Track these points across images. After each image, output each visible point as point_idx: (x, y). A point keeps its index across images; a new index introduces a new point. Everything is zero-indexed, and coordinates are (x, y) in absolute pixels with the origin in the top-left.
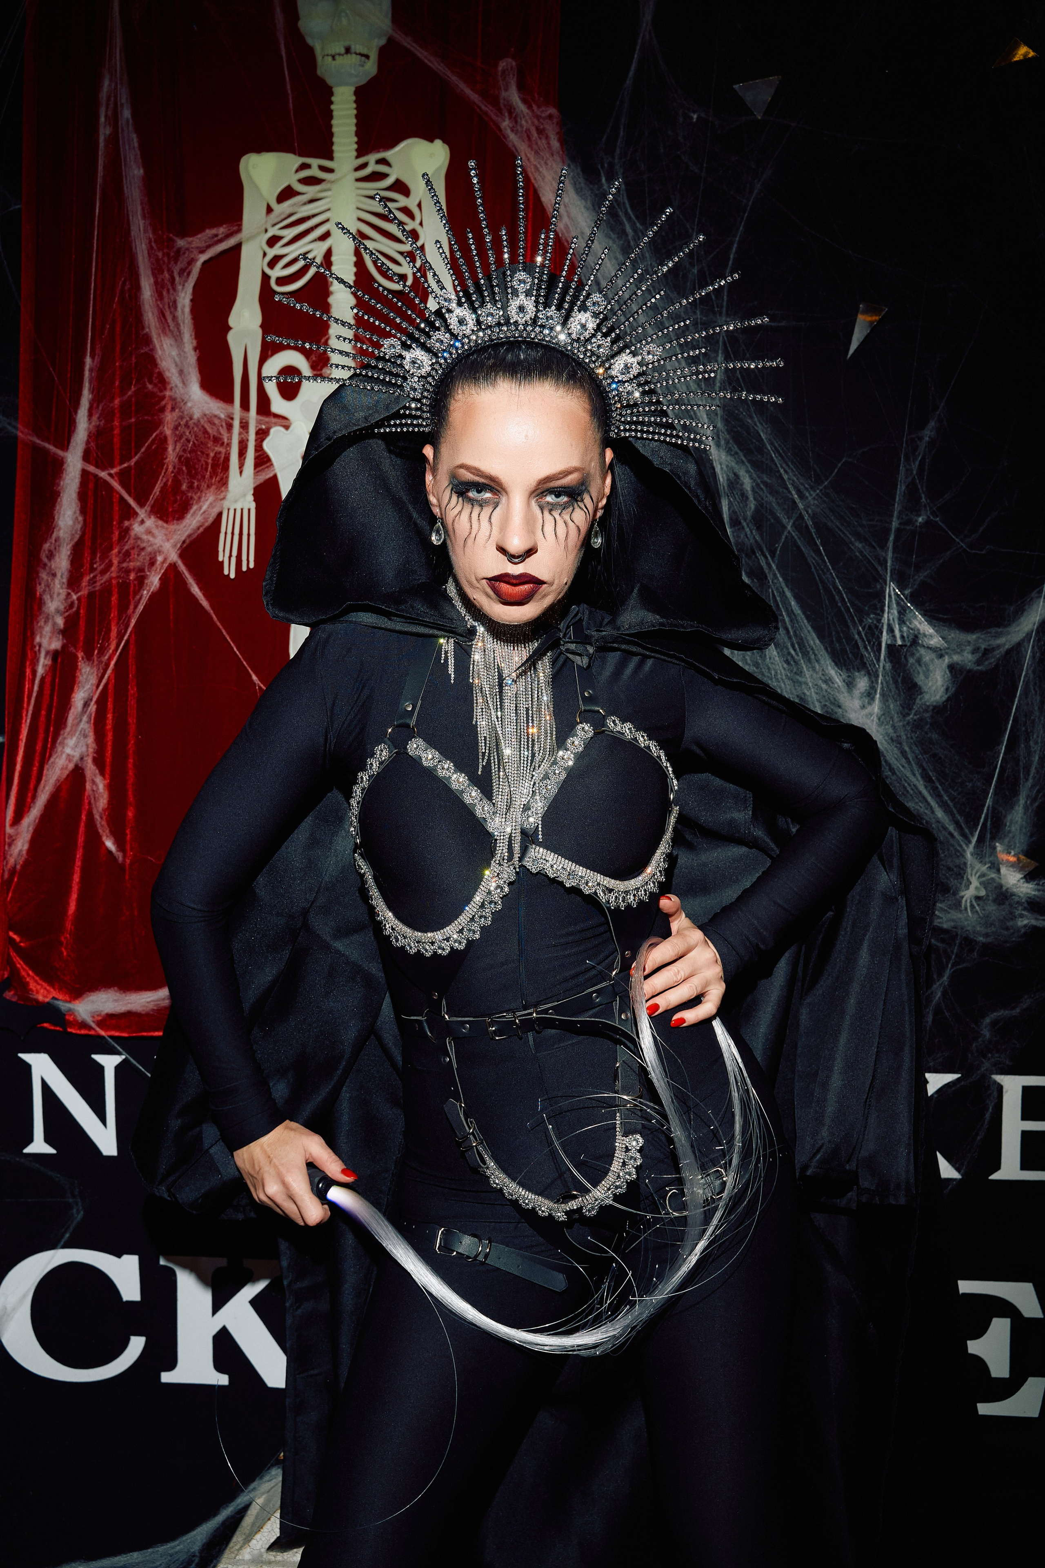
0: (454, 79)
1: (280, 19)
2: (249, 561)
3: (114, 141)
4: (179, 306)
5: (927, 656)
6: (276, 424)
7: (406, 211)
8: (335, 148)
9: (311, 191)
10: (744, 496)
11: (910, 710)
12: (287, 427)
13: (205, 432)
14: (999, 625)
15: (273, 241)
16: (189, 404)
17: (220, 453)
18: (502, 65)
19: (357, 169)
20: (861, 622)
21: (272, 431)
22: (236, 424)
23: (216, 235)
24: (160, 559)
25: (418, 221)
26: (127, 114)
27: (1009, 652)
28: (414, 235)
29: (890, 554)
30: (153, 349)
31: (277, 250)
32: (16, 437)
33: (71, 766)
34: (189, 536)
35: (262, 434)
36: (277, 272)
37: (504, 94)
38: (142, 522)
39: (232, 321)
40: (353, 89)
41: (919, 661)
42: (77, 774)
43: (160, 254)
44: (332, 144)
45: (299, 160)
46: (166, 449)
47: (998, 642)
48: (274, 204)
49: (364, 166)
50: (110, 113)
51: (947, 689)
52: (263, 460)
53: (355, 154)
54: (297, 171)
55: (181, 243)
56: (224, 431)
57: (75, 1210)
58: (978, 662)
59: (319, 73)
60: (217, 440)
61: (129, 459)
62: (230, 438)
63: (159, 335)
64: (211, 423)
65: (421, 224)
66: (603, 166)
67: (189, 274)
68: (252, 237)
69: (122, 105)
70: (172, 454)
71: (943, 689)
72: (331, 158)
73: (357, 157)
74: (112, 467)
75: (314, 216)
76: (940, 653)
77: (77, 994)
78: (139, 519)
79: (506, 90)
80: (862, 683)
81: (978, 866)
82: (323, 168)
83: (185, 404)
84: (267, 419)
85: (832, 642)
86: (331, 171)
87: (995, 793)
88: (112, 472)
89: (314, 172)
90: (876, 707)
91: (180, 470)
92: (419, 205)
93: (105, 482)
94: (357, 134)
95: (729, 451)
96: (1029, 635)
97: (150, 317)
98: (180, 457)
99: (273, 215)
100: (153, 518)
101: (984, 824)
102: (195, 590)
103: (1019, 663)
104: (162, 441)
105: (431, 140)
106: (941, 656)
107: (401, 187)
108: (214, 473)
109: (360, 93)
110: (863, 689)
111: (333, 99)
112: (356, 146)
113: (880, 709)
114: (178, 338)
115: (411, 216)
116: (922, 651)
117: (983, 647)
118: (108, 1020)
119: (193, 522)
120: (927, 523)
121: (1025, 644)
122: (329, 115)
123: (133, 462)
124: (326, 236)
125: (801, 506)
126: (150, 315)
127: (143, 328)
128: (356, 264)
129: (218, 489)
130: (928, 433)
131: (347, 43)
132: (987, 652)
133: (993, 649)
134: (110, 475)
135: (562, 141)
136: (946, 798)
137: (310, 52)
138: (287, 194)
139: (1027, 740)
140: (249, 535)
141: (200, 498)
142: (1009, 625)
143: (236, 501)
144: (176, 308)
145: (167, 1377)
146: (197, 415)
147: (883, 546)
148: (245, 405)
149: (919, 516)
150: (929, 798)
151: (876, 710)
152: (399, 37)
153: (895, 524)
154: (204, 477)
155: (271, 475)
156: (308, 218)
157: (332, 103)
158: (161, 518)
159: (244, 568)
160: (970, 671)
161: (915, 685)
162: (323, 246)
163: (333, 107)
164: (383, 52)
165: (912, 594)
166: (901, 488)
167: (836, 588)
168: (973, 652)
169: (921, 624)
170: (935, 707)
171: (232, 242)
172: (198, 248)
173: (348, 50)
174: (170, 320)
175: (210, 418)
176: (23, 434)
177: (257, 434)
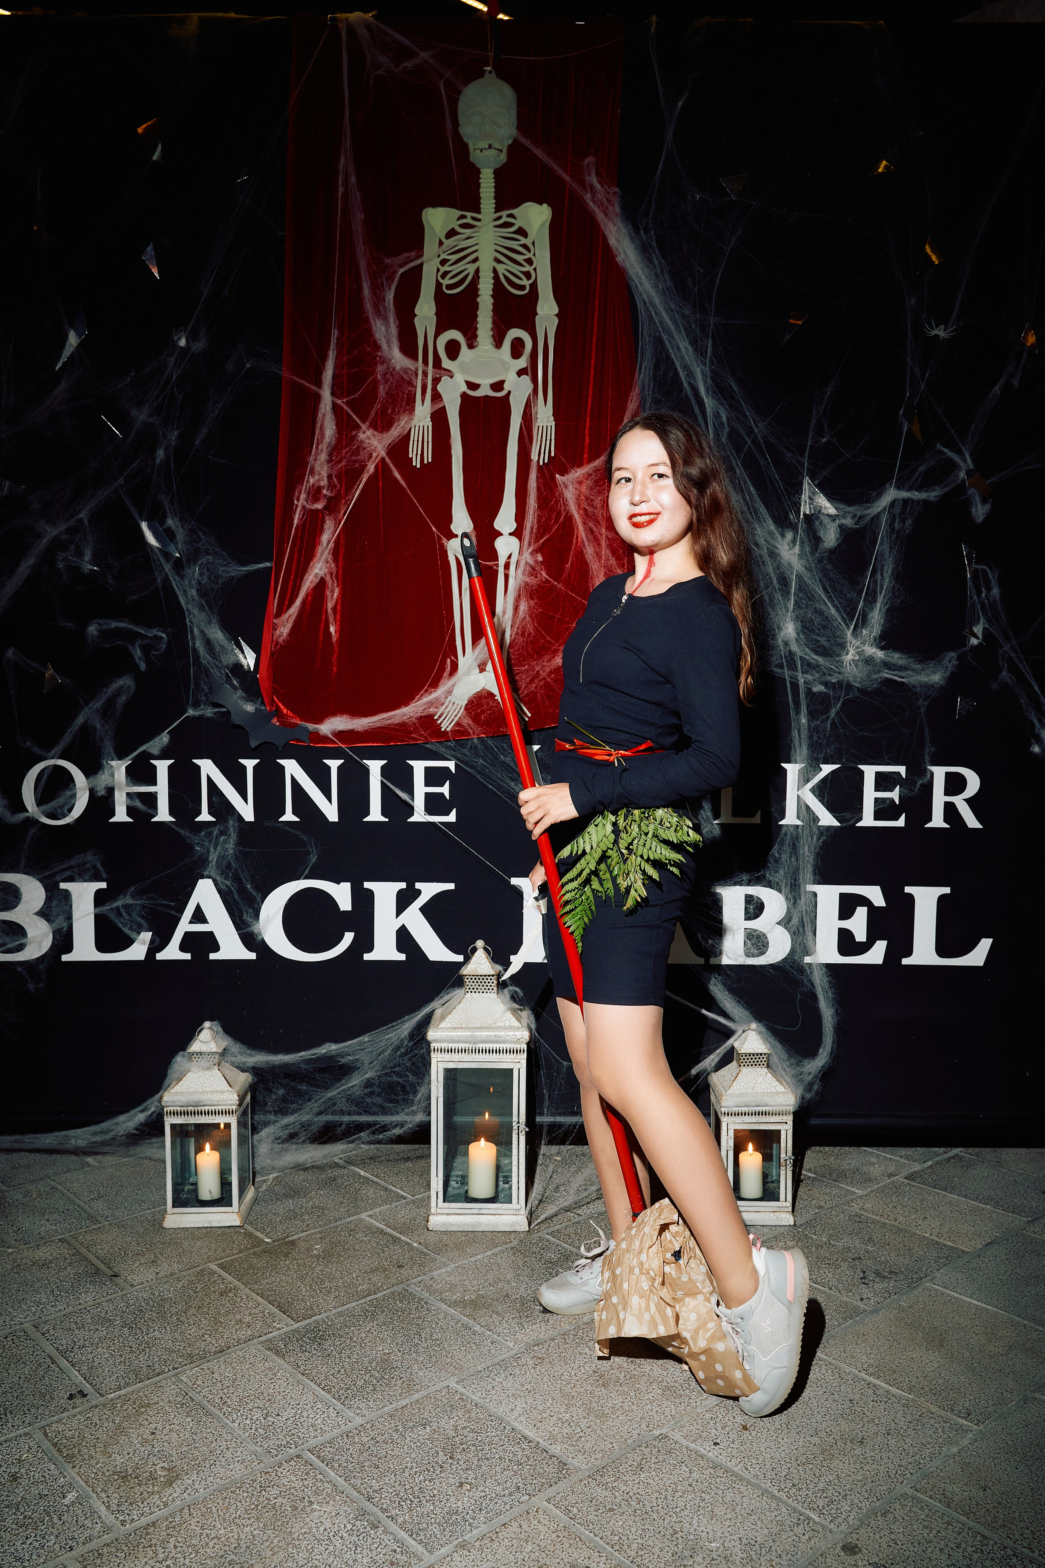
0: (556, 167)
1: (449, 125)
2: (428, 458)
3: (345, 195)
4: (387, 300)
5: (826, 520)
6: (445, 375)
7: (525, 246)
8: (481, 206)
9: (468, 232)
10: (722, 424)
11: (816, 550)
12: (451, 377)
13: (402, 378)
14: (866, 502)
15: (443, 262)
16: (393, 361)
17: (412, 391)
18: (587, 160)
19: (495, 220)
20: (790, 499)
21: (443, 379)
22: (420, 373)
23: (410, 257)
24: (374, 455)
25: (532, 253)
26: (353, 179)
27: (873, 519)
28: (530, 262)
29: (806, 460)
30: (370, 327)
31: (446, 268)
33: (317, 581)
34: (392, 442)
35: (436, 381)
36: (446, 282)
37: (587, 178)
38: (364, 432)
39: (417, 311)
40: (492, 170)
41: (821, 523)
42: (321, 585)
43: (375, 268)
44: (480, 204)
45: (459, 213)
46: (378, 388)
47: (868, 512)
48: (443, 240)
49: (500, 218)
51: (837, 539)
52: (437, 397)
53: (494, 210)
54: (458, 219)
55: (387, 261)
56: (413, 378)
57: (312, 856)
58: (856, 524)
59: (471, 159)
60: (409, 383)
61: (354, 394)
62: (417, 382)
63: (374, 317)
64: (406, 373)
65: (534, 255)
66: (642, 225)
67: (393, 280)
68: (431, 259)
69: (351, 174)
70: (382, 390)
71: (834, 540)
72: (479, 213)
73: (495, 212)
74: (344, 397)
75: (469, 247)
76: (833, 518)
77: (320, 720)
78: (362, 430)
79: (589, 175)
80: (789, 536)
81: (854, 641)
82: (473, 218)
83: (390, 360)
84: (439, 371)
85: (773, 511)
86: (479, 220)
87: (864, 600)
88: (345, 400)
89: (468, 220)
90: (797, 549)
91: (387, 401)
92: (533, 243)
93: (340, 406)
94: (495, 198)
95: (714, 398)
96: (885, 509)
97: (369, 307)
98: (387, 393)
99: (444, 246)
100: (371, 430)
101: (858, 618)
102: (397, 475)
103: (878, 525)
104: (375, 383)
105: (541, 204)
106: (834, 520)
107: (522, 232)
108: (408, 404)
109: (498, 173)
110: (789, 539)
111: (481, 176)
112: (494, 206)
113: (799, 551)
114: (385, 319)
115: (529, 250)
116: (822, 517)
117: (859, 514)
118: (341, 735)
119: (395, 433)
120: (828, 442)
121: (882, 513)
122: (478, 186)
123: (357, 395)
124: (476, 260)
125: (756, 430)
126: (368, 306)
127: (364, 313)
128: (494, 278)
129: (410, 414)
130: (829, 390)
131: (490, 142)
132: (860, 517)
133: (865, 516)
134: (343, 402)
135: (622, 208)
136: (836, 602)
137: (465, 147)
138: (452, 233)
139: (882, 570)
140: (428, 442)
141: (399, 418)
142: (872, 503)
143: (420, 422)
144: (384, 301)
145: (367, 957)
146: (398, 368)
147: (803, 456)
148: (425, 362)
149: (823, 438)
150: (827, 602)
151: (797, 551)
152: (522, 140)
153: (809, 443)
154: (401, 406)
155: (442, 406)
156: (466, 248)
157: (480, 178)
158: (376, 430)
159: (426, 462)
160: (850, 528)
161: (819, 538)
162: (475, 266)
163: (480, 181)
164: (510, 147)
165: (818, 483)
166: (813, 422)
167: (775, 478)
168: (854, 517)
169: (822, 501)
170: (830, 549)
171: (419, 262)
172: (397, 264)
173: (490, 147)
174: (381, 308)
175: (406, 370)
176: (286, 374)
177: (433, 380)
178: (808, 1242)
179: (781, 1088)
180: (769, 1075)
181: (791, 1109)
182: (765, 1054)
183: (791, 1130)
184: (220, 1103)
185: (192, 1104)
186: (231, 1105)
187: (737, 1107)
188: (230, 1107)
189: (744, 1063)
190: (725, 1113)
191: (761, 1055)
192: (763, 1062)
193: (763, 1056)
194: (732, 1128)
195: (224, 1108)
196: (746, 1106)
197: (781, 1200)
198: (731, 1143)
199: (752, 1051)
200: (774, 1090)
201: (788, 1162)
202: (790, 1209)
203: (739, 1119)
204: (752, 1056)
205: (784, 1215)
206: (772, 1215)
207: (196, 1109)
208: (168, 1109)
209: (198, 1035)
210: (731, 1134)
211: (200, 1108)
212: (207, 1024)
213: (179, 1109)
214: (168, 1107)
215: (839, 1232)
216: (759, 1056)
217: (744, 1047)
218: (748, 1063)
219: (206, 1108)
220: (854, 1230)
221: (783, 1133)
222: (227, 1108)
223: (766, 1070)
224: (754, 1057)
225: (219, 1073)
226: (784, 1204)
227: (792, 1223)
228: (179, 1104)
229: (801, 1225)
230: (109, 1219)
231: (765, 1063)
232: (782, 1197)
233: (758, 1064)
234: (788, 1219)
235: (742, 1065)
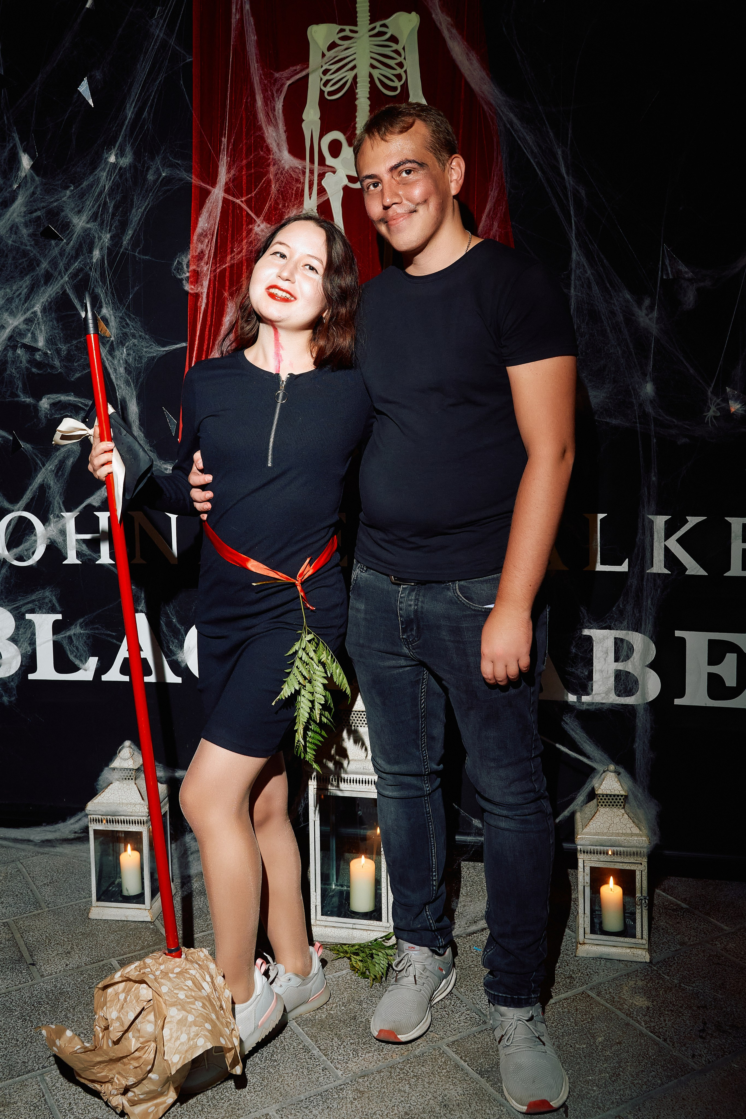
4: (277, 109)
5: (685, 284)
6: (329, 171)
7: (396, 51)
8: (358, 19)
9: (346, 43)
11: (675, 313)
12: (334, 172)
13: (291, 176)
15: (326, 72)
16: (283, 162)
17: (300, 187)
19: (370, 31)
20: (646, 266)
21: (326, 174)
22: (307, 171)
23: (297, 70)
26: (247, 7)
27: (732, 279)
29: (663, 227)
30: (263, 133)
31: (328, 77)
32: (191, 183)
35: (321, 176)
36: (328, 89)
38: (259, 226)
39: (304, 117)
41: (680, 287)
43: (266, 82)
44: (357, 17)
45: (339, 27)
46: (271, 186)
48: (326, 52)
49: (374, 28)
50: (238, 7)
51: (696, 302)
52: (322, 191)
53: (369, 22)
54: (338, 33)
55: (277, 75)
56: (301, 176)
58: (714, 285)
60: (298, 181)
61: (251, 193)
62: (304, 180)
63: (266, 125)
64: (294, 171)
65: (405, 58)
67: (282, 91)
68: (315, 71)
69: (245, 2)
70: (274, 188)
71: (693, 302)
72: (356, 25)
73: (370, 24)
74: (242, 197)
75: (348, 57)
76: (691, 282)
78: (257, 224)
80: (647, 302)
81: (715, 399)
82: (351, 31)
83: (280, 161)
84: (324, 169)
85: (628, 280)
86: (356, 32)
88: (243, 199)
89: (347, 33)
90: (654, 314)
91: (278, 198)
92: (404, 48)
93: (239, 205)
94: (370, 11)
97: (261, 116)
98: (278, 191)
99: (326, 58)
100: (265, 223)
101: (719, 376)
104: (269, 182)
105: (410, 13)
106: (692, 284)
107: (394, 39)
108: (296, 198)
112: (369, 18)
114: (276, 126)
115: (400, 55)
116: (682, 281)
117: (716, 276)
123: (253, 194)
124: (354, 68)
126: (261, 114)
127: (258, 122)
128: (370, 83)
129: (298, 207)
134: (242, 201)
136: (695, 363)
138: (332, 46)
142: (731, 265)
144: (275, 110)
146: (287, 167)
147: (659, 224)
148: (312, 161)
149: (680, 206)
151: (655, 316)
153: (666, 212)
154: (291, 201)
155: (326, 198)
156: (345, 58)
158: (269, 223)
160: (708, 290)
161: (678, 301)
162: (353, 73)
165: (676, 249)
166: (669, 191)
168: (712, 279)
169: (681, 266)
170: (689, 312)
171: (305, 73)
172: (286, 77)
174: (272, 116)
175: (294, 169)
176: (195, 181)
177: (319, 176)
178: (658, 983)
179: (636, 830)
180: (626, 816)
181: (645, 850)
182: (622, 796)
183: (646, 871)
184: (133, 814)
185: (110, 813)
186: (143, 816)
187: (592, 845)
188: (141, 818)
189: (602, 803)
190: (580, 850)
191: (618, 796)
192: (620, 803)
193: (620, 797)
194: (588, 865)
195: (136, 818)
196: (601, 846)
197: (637, 937)
198: (588, 879)
199: (609, 792)
200: (629, 831)
201: (643, 902)
202: (647, 947)
203: (595, 857)
204: (609, 797)
205: (640, 952)
206: (628, 951)
207: (113, 818)
208: (92, 817)
209: (119, 752)
210: (588, 870)
211: (117, 818)
212: (127, 743)
213: (100, 817)
214: (91, 815)
215: (693, 974)
216: (616, 797)
217: (602, 787)
218: (605, 803)
219: (122, 818)
220: (709, 973)
221: (638, 873)
222: (139, 818)
223: (623, 811)
224: (611, 798)
225: (135, 786)
226: (640, 941)
227: (648, 960)
228: (100, 813)
229: (658, 962)
230: (50, 905)
231: (622, 804)
232: (638, 934)
233: (615, 804)
234: (643, 956)
235: (600, 804)
